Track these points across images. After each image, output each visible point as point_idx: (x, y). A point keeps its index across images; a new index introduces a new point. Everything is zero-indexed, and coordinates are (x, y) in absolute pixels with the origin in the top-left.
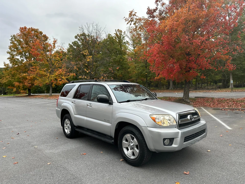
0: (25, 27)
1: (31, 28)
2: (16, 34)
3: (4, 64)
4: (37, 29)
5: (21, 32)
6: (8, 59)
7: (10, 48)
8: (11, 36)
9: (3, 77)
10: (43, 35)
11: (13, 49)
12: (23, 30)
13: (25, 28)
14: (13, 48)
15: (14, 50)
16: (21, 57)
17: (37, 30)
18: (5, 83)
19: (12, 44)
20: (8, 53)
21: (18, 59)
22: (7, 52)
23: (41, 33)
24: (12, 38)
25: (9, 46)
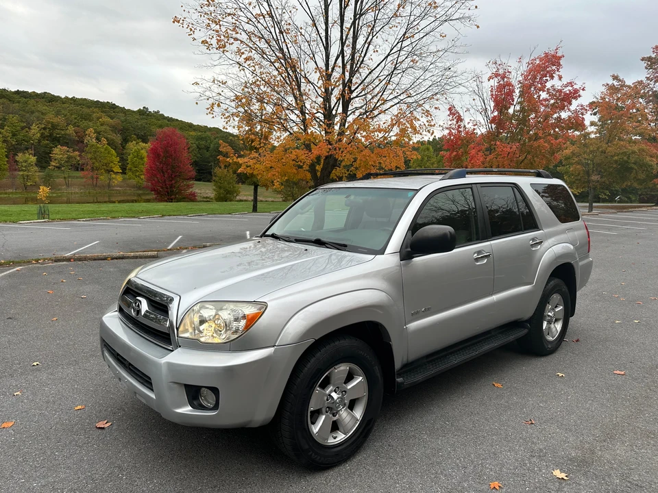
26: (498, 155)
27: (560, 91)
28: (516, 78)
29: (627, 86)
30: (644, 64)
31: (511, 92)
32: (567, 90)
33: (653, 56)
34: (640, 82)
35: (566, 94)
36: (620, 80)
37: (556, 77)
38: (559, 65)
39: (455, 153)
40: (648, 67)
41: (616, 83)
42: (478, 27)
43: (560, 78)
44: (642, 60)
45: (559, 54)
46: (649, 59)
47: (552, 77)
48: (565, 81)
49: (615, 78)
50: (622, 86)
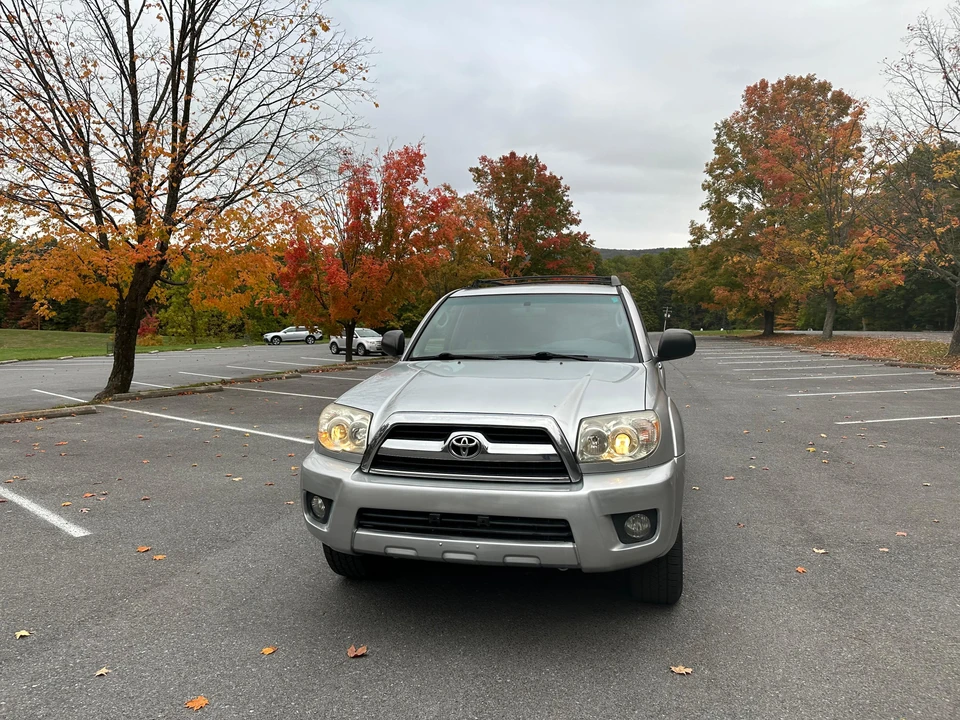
0: (763, 81)
1: (787, 78)
2: (731, 114)
3: (692, 225)
4: (808, 77)
5: (749, 105)
6: (701, 209)
7: (710, 172)
8: (715, 129)
9: (686, 271)
10: (830, 95)
11: (719, 171)
12: (754, 94)
13: (764, 84)
14: (718, 168)
15: (722, 174)
16: (741, 197)
17: (810, 78)
18: (689, 290)
19: (717, 156)
20: (704, 187)
21: (732, 206)
22: (703, 185)
23: (824, 87)
24: (719, 135)
25: (707, 165)
26: (364, 274)
27: (424, 198)
28: (376, 178)
29: (460, 199)
30: (471, 176)
31: (373, 194)
32: (434, 198)
33: (480, 168)
34: (472, 196)
35: (434, 202)
36: (452, 192)
37: (421, 181)
38: (422, 165)
39: (302, 269)
40: (477, 179)
41: (448, 194)
42: (377, 106)
43: (426, 181)
44: (471, 170)
45: (422, 153)
46: (477, 170)
47: (415, 179)
48: (432, 186)
49: (447, 188)
50: (453, 198)
